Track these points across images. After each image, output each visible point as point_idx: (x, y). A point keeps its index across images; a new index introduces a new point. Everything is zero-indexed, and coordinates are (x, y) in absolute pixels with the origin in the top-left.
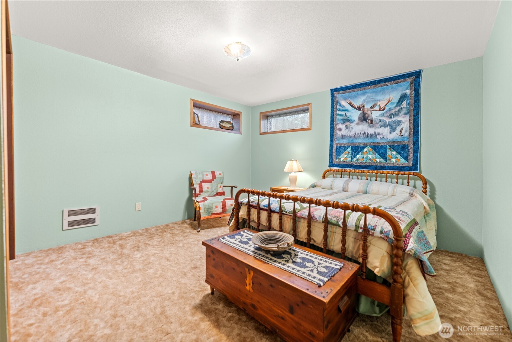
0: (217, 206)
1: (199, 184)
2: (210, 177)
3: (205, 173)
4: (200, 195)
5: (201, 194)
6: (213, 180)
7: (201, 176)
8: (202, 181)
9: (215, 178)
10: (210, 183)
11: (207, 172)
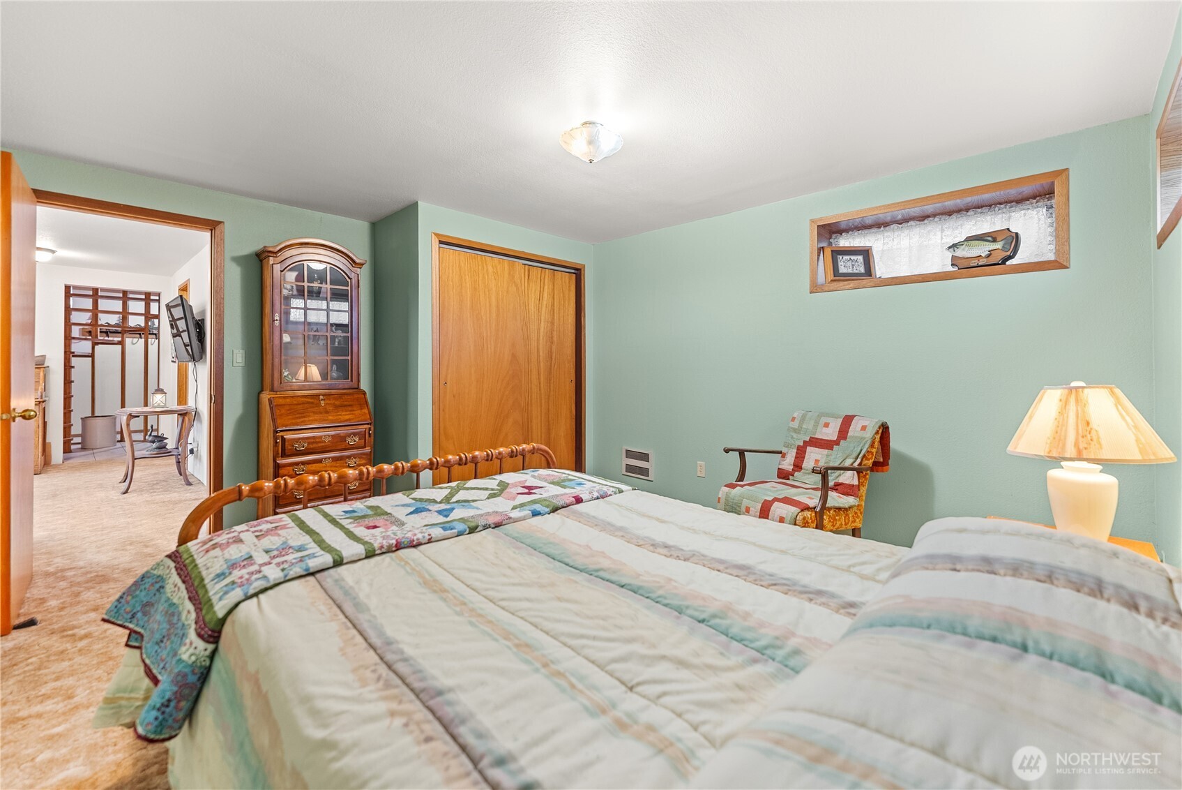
0: (749, 508)
1: (799, 448)
2: (831, 433)
3: (824, 420)
4: (793, 476)
5: (796, 474)
6: (837, 443)
7: (811, 427)
8: (807, 439)
9: (845, 438)
10: (827, 450)
11: (828, 415)
